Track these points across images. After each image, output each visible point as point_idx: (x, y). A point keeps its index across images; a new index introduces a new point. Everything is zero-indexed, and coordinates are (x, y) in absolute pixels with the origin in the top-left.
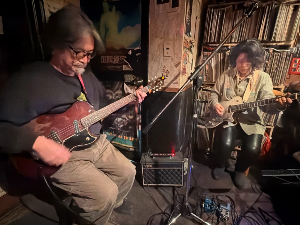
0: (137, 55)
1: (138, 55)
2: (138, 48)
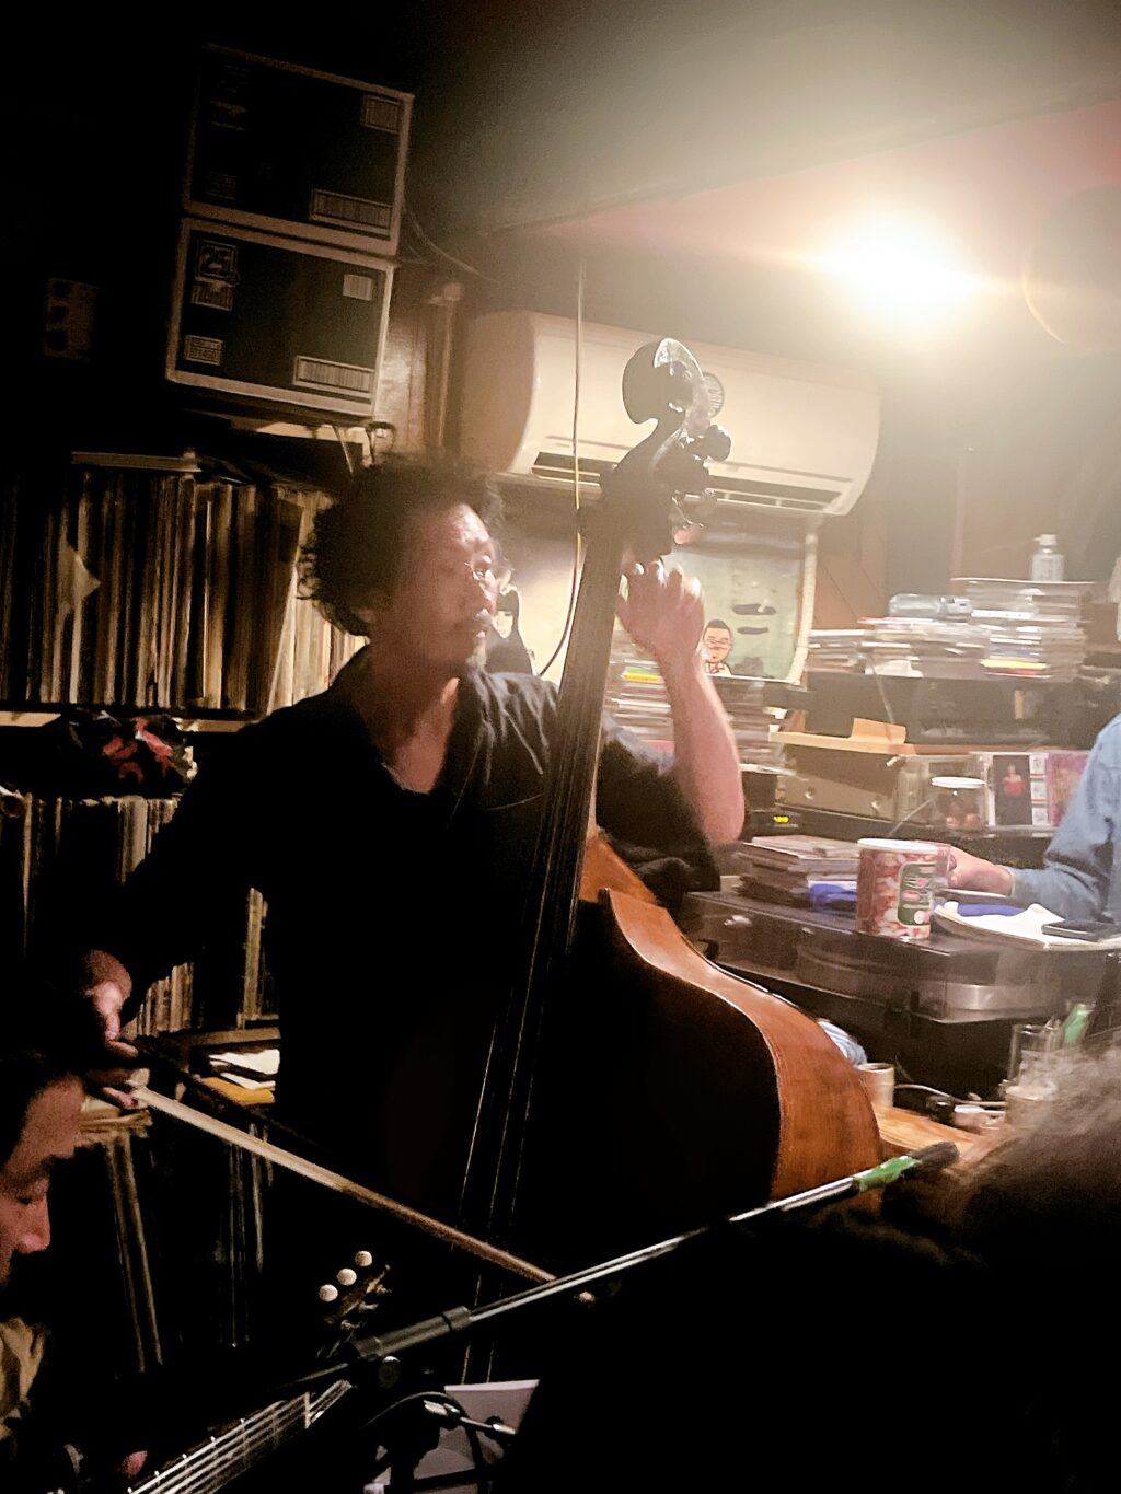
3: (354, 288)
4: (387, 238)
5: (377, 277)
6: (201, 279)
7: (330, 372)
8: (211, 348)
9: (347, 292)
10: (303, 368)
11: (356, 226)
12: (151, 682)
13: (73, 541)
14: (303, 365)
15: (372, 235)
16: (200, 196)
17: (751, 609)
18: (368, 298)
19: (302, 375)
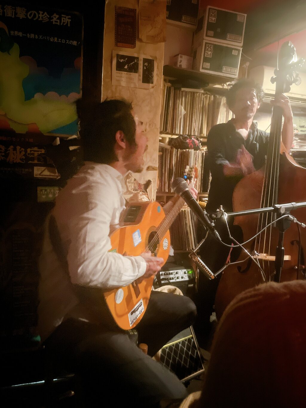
0: (71, 148)
1: (74, 150)
2: (75, 136)
4: (241, 43)
5: (239, 50)
6: (207, 52)
7: (229, 69)
8: (208, 65)
9: (233, 53)
10: (224, 68)
11: (235, 41)
12: (194, 130)
13: (182, 104)
15: (238, 42)
16: (207, 36)
17: (303, 127)
18: (237, 55)
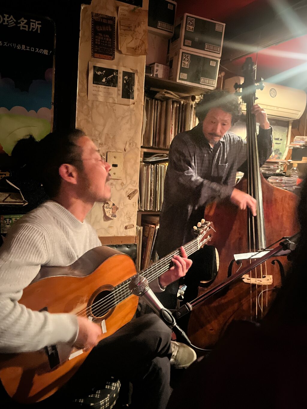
3: (212, 64)
4: (219, 54)
5: (217, 61)
6: (183, 62)
7: (207, 80)
8: (185, 76)
9: (211, 65)
10: (202, 80)
11: (213, 51)
14: (202, 79)
15: (216, 53)
16: (184, 45)
18: (215, 66)
19: (202, 81)
